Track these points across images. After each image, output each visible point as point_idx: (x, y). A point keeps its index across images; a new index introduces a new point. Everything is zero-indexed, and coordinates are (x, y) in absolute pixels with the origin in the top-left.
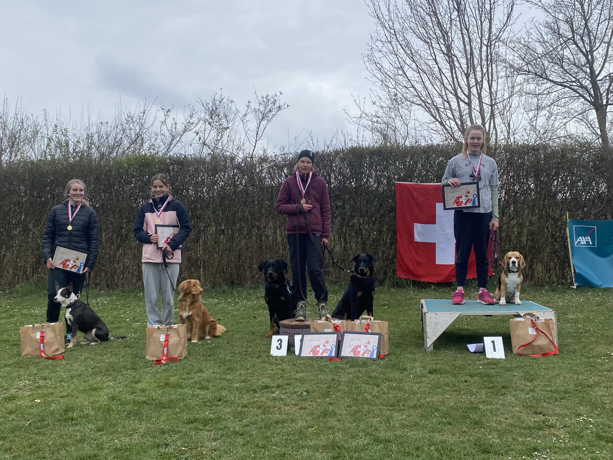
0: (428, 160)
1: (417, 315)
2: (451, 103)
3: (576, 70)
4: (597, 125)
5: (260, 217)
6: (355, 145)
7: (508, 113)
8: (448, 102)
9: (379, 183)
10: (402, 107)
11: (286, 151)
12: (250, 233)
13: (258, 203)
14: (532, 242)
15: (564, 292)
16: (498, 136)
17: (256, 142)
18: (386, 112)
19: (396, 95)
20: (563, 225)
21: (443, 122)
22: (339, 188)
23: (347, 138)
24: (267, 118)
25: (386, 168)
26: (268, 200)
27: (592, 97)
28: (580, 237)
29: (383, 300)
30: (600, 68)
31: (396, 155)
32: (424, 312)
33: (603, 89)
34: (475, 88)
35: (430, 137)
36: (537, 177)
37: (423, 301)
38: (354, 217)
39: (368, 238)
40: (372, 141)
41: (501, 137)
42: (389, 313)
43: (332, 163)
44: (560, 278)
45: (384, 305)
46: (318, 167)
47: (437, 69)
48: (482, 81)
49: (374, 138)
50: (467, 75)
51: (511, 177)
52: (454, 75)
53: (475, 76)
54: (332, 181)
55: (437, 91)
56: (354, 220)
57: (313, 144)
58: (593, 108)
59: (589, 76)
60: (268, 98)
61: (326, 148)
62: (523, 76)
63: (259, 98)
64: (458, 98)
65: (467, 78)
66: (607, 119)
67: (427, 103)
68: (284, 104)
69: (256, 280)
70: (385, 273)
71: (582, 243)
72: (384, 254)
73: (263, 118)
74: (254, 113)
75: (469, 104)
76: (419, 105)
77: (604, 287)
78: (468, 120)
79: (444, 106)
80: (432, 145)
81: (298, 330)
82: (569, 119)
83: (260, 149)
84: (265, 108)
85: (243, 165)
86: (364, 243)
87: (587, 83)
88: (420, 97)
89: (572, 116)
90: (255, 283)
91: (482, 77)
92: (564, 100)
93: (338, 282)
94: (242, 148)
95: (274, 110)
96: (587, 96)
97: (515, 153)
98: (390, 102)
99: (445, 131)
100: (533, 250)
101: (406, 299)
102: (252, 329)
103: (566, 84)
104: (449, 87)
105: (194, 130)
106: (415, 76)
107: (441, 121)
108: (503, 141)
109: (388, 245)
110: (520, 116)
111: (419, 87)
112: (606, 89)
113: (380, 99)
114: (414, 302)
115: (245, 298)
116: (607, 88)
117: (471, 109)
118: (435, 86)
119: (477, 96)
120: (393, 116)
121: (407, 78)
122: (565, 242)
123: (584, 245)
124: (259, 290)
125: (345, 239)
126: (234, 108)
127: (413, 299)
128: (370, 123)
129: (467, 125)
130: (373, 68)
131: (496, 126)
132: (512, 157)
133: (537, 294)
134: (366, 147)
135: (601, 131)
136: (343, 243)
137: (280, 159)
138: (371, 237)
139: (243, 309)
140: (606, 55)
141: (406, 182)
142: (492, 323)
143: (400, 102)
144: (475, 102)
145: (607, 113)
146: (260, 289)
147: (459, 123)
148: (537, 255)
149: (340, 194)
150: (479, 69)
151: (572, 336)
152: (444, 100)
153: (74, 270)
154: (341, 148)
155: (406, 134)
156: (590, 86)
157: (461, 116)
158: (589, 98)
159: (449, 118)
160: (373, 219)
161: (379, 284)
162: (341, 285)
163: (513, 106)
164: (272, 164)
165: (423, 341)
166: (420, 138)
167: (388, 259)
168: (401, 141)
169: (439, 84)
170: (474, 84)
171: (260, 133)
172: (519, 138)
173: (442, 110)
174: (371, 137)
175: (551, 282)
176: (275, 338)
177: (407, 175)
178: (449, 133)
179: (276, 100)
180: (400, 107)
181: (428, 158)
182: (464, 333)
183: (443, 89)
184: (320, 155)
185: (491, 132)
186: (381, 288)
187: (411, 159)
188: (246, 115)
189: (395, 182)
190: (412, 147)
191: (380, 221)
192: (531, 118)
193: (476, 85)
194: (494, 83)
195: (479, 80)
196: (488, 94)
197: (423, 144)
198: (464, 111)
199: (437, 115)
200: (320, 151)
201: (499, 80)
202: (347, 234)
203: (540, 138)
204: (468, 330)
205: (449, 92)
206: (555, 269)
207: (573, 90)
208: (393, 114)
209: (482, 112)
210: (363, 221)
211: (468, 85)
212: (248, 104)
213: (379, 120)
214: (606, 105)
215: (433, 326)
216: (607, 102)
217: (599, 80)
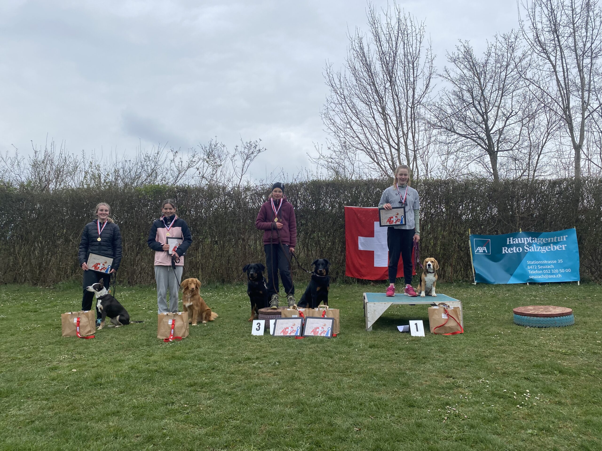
0: (368, 190)
1: (360, 304)
2: (385, 149)
3: (475, 126)
4: (491, 166)
5: (244, 231)
6: (315, 179)
7: (427, 157)
8: (383, 148)
9: (333, 207)
10: (350, 152)
11: (264, 182)
12: (236, 243)
13: (243, 222)
14: (444, 251)
15: (468, 287)
16: (419, 173)
17: (242, 176)
18: (338, 155)
19: (345, 142)
20: (466, 238)
22: (303, 211)
23: (309, 173)
24: (250, 158)
25: (338, 196)
26: (250, 219)
27: (487, 145)
28: (479, 247)
29: (335, 293)
30: (492, 125)
31: (345, 186)
32: (365, 302)
33: (495, 139)
34: (403, 138)
35: (370, 173)
36: (447, 204)
37: (365, 294)
38: (314, 232)
39: (324, 247)
40: (327, 176)
41: (421, 174)
42: (340, 303)
43: (298, 192)
44: (464, 277)
45: (336, 297)
46: (288, 195)
47: (375, 124)
48: (408, 133)
49: (329, 174)
50: (397, 129)
51: (429, 203)
52: (388, 129)
53: (402, 129)
54: (298, 205)
55: (375, 140)
56: (314, 234)
57: (284, 178)
58: (488, 153)
59: (484, 130)
60: (251, 144)
61: (294, 181)
62: (438, 130)
63: (244, 144)
64: (390, 145)
65: (397, 131)
66: (497, 161)
67: (368, 148)
68: (263, 148)
69: (241, 278)
70: (337, 273)
71: (480, 251)
72: (336, 259)
73: (247, 158)
74: (240, 154)
75: (398, 150)
76: (362, 150)
77: (496, 283)
78: (398, 161)
79: (380, 152)
80: (372, 180)
81: (273, 316)
82: (470, 161)
83: (245, 181)
84: (249, 150)
85: (232, 193)
86: (322, 251)
87: (483, 135)
88: (363, 145)
89: (472, 159)
90: (240, 281)
91: (408, 130)
92: (466, 147)
94: (232, 180)
95: (255, 152)
96: (483, 145)
97: (431, 186)
98: (341, 147)
99: (381, 169)
100: (445, 257)
101: (353, 292)
102: (238, 315)
103: (468, 136)
104: (384, 137)
105: (195, 167)
106: (359, 129)
107: (378, 162)
108: (423, 177)
109: (339, 253)
110: (435, 159)
111: (362, 137)
112: (497, 140)
113: (334, 145)
114: (358, 294)
115: (233, 292)
117: (400, 154)
118: (374, 136)
119: (404, 144)
120: (343, 158)
121: (353, 130)
122: (467, 251)
123: (482, 253)
125: (307, 248)
126: (225, 151)
127: (358, 292)
128: (326, 163)
130: (329, 123)
131: (418, 166)
132: (429, 189)
133: (448, 288)
134: (323, 181)
135: (493, 170)
136: (306, 251)
137: (259, 189)
138: (327, 247)
139: (231, 300)
140: (497, 116)
141: (353, 206)
143: (348, 148)
145: (498, 158)
146: (244, 285)
147: (391, 164)
148: (448, 260)
149: (304, 215)
150: (405, 124)
151: (473, 320)
152: (380, 147)
153: (103, 271)
154: (305, 180)
155: (353, 171)
156: (486, 138)
157: (392, 158)
158: (484, 146)
159: (384, 160)
160: (328, 233)
161: (333, 281)
162: (305, 282)
163: (430, 151)
164: (254, 192)
165: (365, 324)
166: (363, 174)
167: (339, 263)
168: (348, 176)
169: (376, 135)
170: (402, 135)
171: (245, 169)
172: (434, 175)
173: (379, 154)
174: (327, 173)
175: (458, 280)
176: (255, 322)
177: (353, 201)
178: (384, 171)
179: (257, 145)
180: (348, 151)
181: (368, 189)
182: (395, 317)
183: (379, 139)
184: (289, 186)
185: (414, 170)
186: (334, 284)
187: (357, 189)
188: (234, 156)
189: (345, 206)
190: (357, 181)
191: (333, 234)
192: (443, 160)
193: (403, 136)
194: (416, 135)
195: (406, 132)
196: (412, 143)
197: (365, 179)
198: (395, 155)
199: (375, 157)
200: (289, 183)
201: (420, 132)
202: (309, 245)
203: (450, 175)
204: (398, 315)
205: (383, 141)
206: (461, 270)
207: (472, 140)
208: (343, 156)
209: (407, 156)
210: (321, 234)
211: (398, 136)
212: (236, 148)
213: (333, 161)
214: (497, 152)
215: (372, 313)
216: (498, 149)
217: (492, 134)
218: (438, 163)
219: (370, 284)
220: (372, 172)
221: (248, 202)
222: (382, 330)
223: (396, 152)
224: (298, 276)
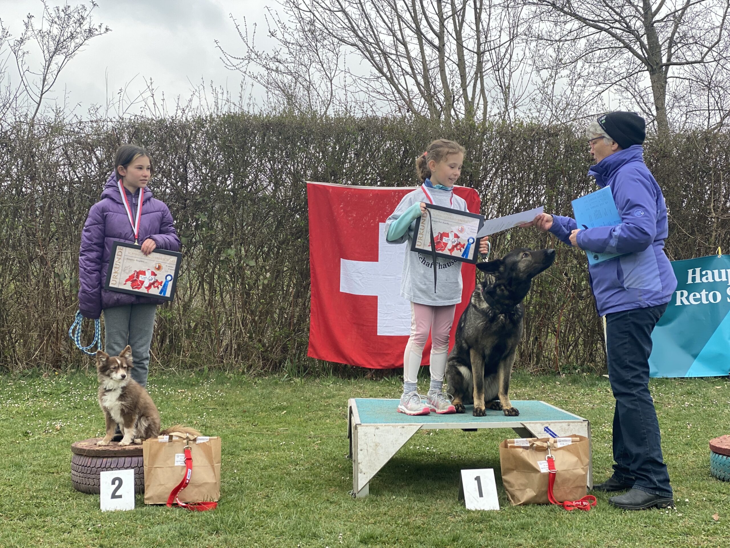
0: (367, 144)
1: (340, 427)
2: (410, 47)
4: (652, 100)
5: (45, 239)
6: (235, 110)
7: (506, 70)
8: (404, 44)
9: (279, 183)
10: (323, 46)
11: (101, 113)
12: (24, 269)
13: (42, 214)
14: (541, 296)
16: (489, 109)
17: (42, 95)
18: (294, 53)
19: (312, 23)
21: (394, 78)
22: (202, 191)
23: (220, 96)
24: (66, 50)
25: (291, 156)
26: (62, 206)
27: (645, 49)
29: (278, 398)
31: (311, 132)
32: (353, 423)
33: (662, 38)
34: (451, 21)
35: (371, 103)
36: (551, 184)
37: (352, 402)
38: (229, 245)
39: (254, 284)
40: (266, 107)
41: (494, 110)
43: (189, 142)
44: (585, 359)
45: (281, 408)
46: (164, 148)
48: (464, 8)
49: (271, 100)
54: (190, 176)
55: (385, 22)
56: (229, 251)
57: (155, 104)
58: (646, 68)
59: (640, 13)
60: (68, 12)
61: (180, 113)
62: (533, 8)
63: (51, 11)
64: (420, 35)
65: (439, 2)
66: (667, 87)
67: (368, 42)
68: (100, 26)
69: (35, 359)
70: (285, 349)
72: (283, 313)
73: (57, 50)
74: (39, 38)
75: (441, 49)
76: (352, 45)
78: (439, 76)
79: (397, 51)
80: (376, 118)
81: (109, 460)
82: (605, 86)
83: (50, 110)
84: (62, 29)
85: (13, 137)
86: (248, 294)
87: (637, 24)
88: (354, 31)
89: (609, 82)
90: (32, 366)
92: (598, 52)
93: (197, 365)
94: (14, 105)
95: (79, 36)
96: (636, 47)
97: (517, 138)
98: (301, 34)
99: (397, 95)
101: (322, 397)
102: (18, 458)
103: (602, 25)
104: (407, 16)
107: (392, 77)
108: (497, 117)
109: (291, 298)
110: (526, 77)
111: (353, 12)
112: (668, 38)
113: (284, 27)
114: (335, 402)
115: (10, 396)
116: (669, 35)
117: (443, 59)
119: (454, 35)
120: (307, 62)
124: (40, 379)
125: (211, 284)
127: (334, 397)
128: (265, 72)
129: (435, 87)
131: (486, 93)
132: (511, 146)
133: (548, 387)
134: (255, 116)
135: (657, 109)
136: (207, 292)
137: (88, 130)
138: (260, 283)
141: (328, 182)
142: (472, 440)
143: (319, 38)
144: (451, 46)
145: (668, 80)
146: (43, 377)
147: (422, 82)
148: (549, 319)
149: (204, 200)
152: (397, 39)
154: (208, 114)
155: (329, 96)
156: (642, 32)
157: (426, 70)
158: (640, 52)
159: (405, 72)
160: (266, 249)
161: (272, 370)
162: (201, 371)
164: (72, 137)
165: (351, 477)
166: (353, 104)
167: (290, 323)
168: (318, 107)
169: (388, 9)
170: (450, 13)
171: (50, 79)
173: (394, 57)
174: (266, 99)
175: (571, 368)
177: (330, 170)
178: (404, 99)
179: (85, 16)
180: (319, 44)
181: (366, 142)
182: (425, 459)
183: (396, 19)
184: (167, 126)
185: (476, 101)
186: (276, 376)
187: (338, 141)
188: (22, 41)
189: (308, 182)
190: (339, 120)
191: (278, 252)
192: (544, 79)
193: (453, 15)
194: (484, 16)
195: (459, 7)
196: (474, 34)
197: (359, 116)
198: (431, 61)
199: (385, 65)
200: (167, 117)
201: (492, 10)
202: (216, 277)
203: (558, 116)
204: (432, 454)
205: (405, 26)
206: (576, 345)
207: (613, 35)
208: (306, 57)
209: (461, 64)
210: (246, 252)
211: (440, 14)
212: (26, 20)
213: (281, 67)
214: (667, 66)
215: (370, 450)
216: (669, 60)
217: (658, 21)
218: (531, 88)
219: (364, 375)
220: (378, 102)
221: (57, 164)
222: (393, 492)
223: (436, 54)
224: (185, 356)
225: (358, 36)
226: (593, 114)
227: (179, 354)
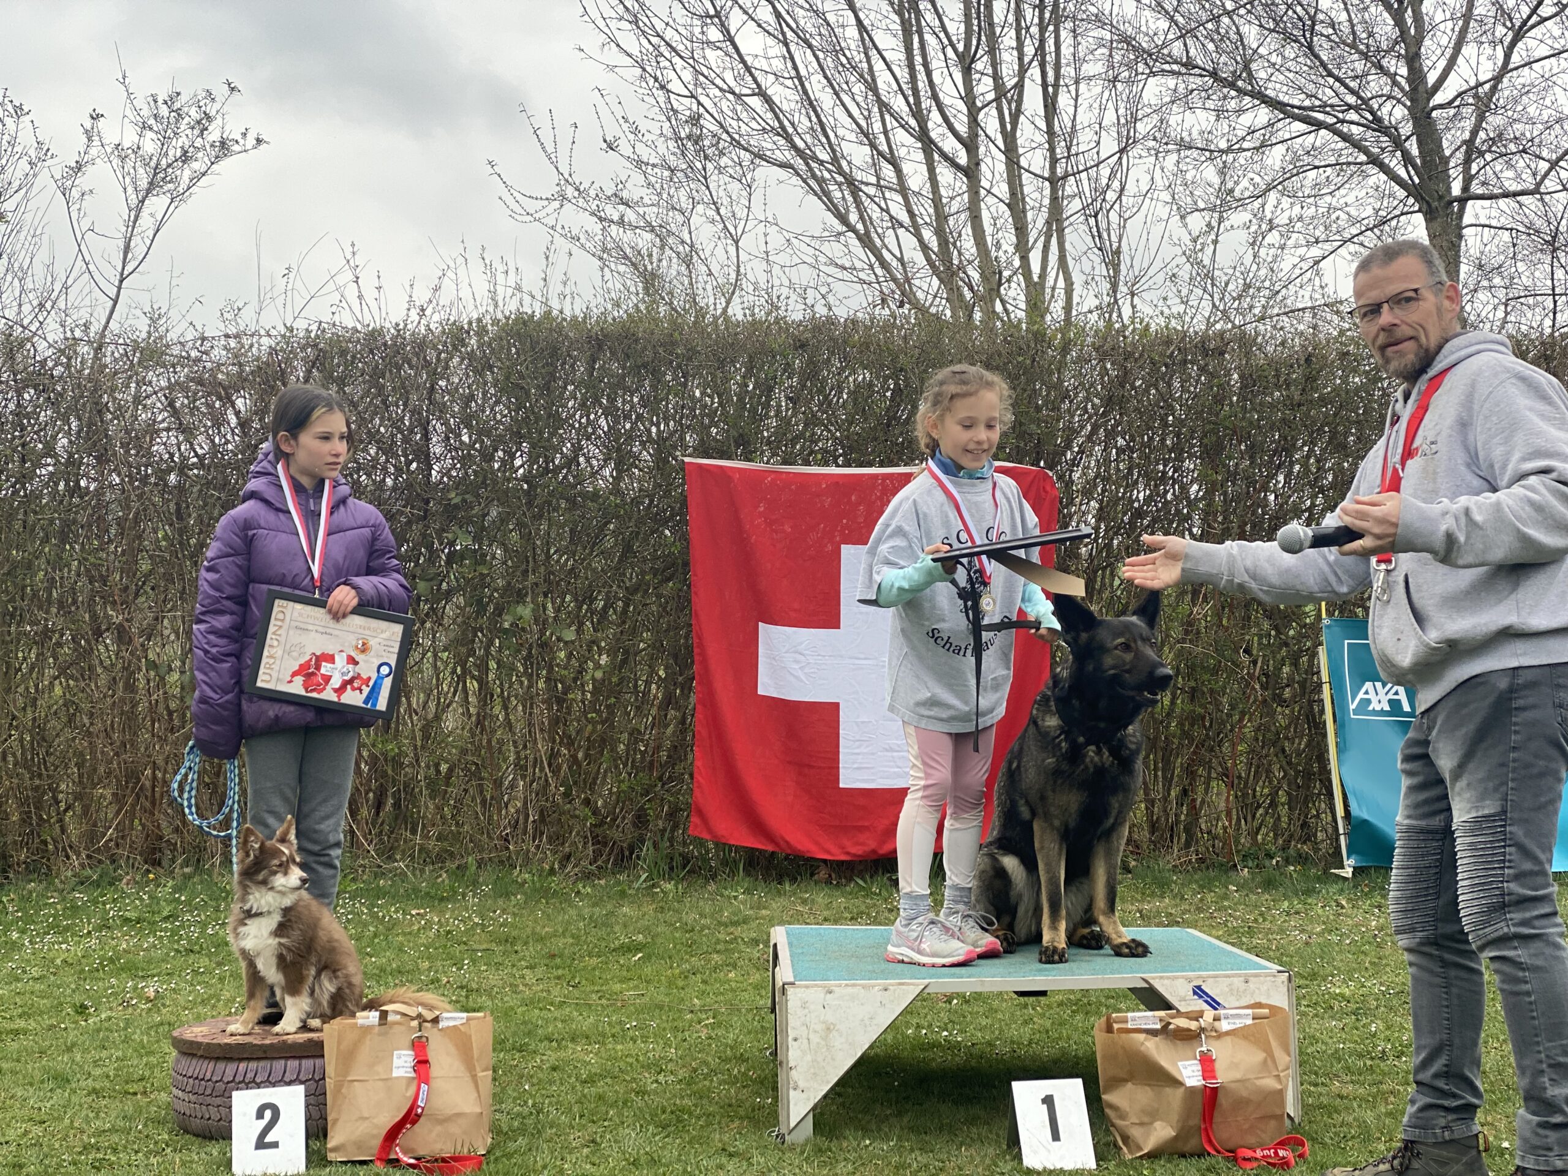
1: (757, 987)
2: (906, 168)
3: (1360, 66)
5: (126, 589)
6: (533, 308)
7: (1113, 216)
8: (894, 162)
9: (623, 461)
10: (720, 169)
11: (247, 319)
14: (1192, 699)
15: (1309, 892)
16: (1076, 299)
17: (121, 282)
18: (658, 186)
19: (695, 120)
20: (1307, 637)
21: (874, 235)
22: (458, 483)
23: (501, 278)
24: (171, 186)
27: (1414, 166)
28: (1368, 685)
29: (625, 926)
30: (1442, 64)
31: (692, 353)
32: (780, 981)
33: (1451, 141)
34: (994, 112)
35: (824, 290)
37: (779, 935)
38: (520, 597)
39: (575, 680)
40: (600, 300)
41: (1086, 301)
42: (648, 982)
43: (434, 376)
44: (1291, 836)
45: (630, 949)
47: (852, 32)
48: (1020, 86)
49: (610, 284)
50: (966, 63)
51: (1120, 451)
52: (918, 59)
53: (995, 64)
54: (437, 449)
55: (850, 115)
56: (520, 609)
57: (360, 297)
58: (1416, 208)
59: (1402, 89)
60: (177, 105)
61: (414, 315)
62: (1171, 82)
63: (139, 103)
64: (928, 144)
65: (967, 71)
66: (1463, 248)
67: (815, 158)
68: (244, 135)
69: (107, 847)
70: (641, 820)
71: (1375, 706)
72: (636, 742)
73: (152, 185)
74: (116, 161)
75: (971, 172)
76: (783, 165)
78: (968, 231)
79: (879, 178)
80: (831, 321)
82: (1328, 247)
83: (138, 313)
84: (165, 141)
85: (58, 371)
86: (560, 701)
87: (1396, 113)
88: (788, 138)
89: (1337, 237)
90: (100, 862)
91: (1023, 71)
93: (452, 855)
94: (61, 304)
95: (200, 155)
96: (1395, 162)
97: (1136, 360)
98: (672, 144)
99: (879, 271)
100: (1197, 733)
101: (720, 924)
103: (1320, 116)
104: (899, 104)
106: (771, 53)
107: (867, 233)
108: (1093, 317)
109: (654, 711)
110: (1157, 230)
111: (785, 96)
112: (1464, 142)
113: (636, 131)
114: (746, 933)
115: (51, 927)
116: (1467, 135)
117: (977, 193)
118: (846, 99)
119: (1000, 142)
120: (685, 203)
121: (743, 61)
122: (1311, 702)
123: (1382, 713)
124: (116, 890)
125: (482, 681)
126: (26, 138)
127: (745, 921)
128: (595, 226)
129: (960, 254)
130: (608, 13)
131: (1071, 263)
132: (1125, 377)
133: (1210, 897)
134: (574, 318)
136: (473, 699)
137: (218, 354)
138: (587, 677)
140: (1467, 16)
141: (729, 458)
142: (1043, 1015)
143: (709, 152)
144: (993, 165)
145: (1465, 231)
146: (123, 884)
147: (934, 244)
148: (1212, 750)
149: (464, 501)
150: (1008, 39)
152: (880, 153)
154: (475, 316)
155: (733, 275)
156: (1406, 129)
157: (941, 216)
158: (1402, 173)
159: (896, 223)
160: (598, 604)
161: (615, 864)
162: (461, 868)
163: (1131, 188)
164: (183, 373)
165: (776, 1098)
166: (785, 291)
167: (651, 763)
168: (709, 299)
169: (858, 88)
170: (991, 96)
171: (138, 247)
172: (1151, 309)
173: (871, 191)
174: (598, 283)
175: (1262, 855)
177: (734, 433)
178: (894, 280)
179: (213, 113)
180: (710, 166)
181: (811, 373)
182: (939, 1058)
183: (876, 109)
184: (385, 344)
185: (1050, 282)
186: (622, 877)
187: (751, 370)
188: (79, 167)
189: (687, 459)
190: (755, 324)
191: (625, 611)
192: (1195, 233)
193: (997, 99)
194: (1064, 101)
195: (1010, 82)
196: (1041, 138)
197: (797, 316)
198: (952, 198)
199: (853, 208)
200: (387, 325)
201: (1083, 87)
202: (493, 665)
203: (1224, 312)
204: (954, 1047)
205: (896, 124)
206: (1273, 804)
207: (1345, 138)
208: (682, 193)
209: (1016, 204)
210: (557, 610)
211: (969, 98)
212: (88, 124)
213: (630, 216)
214: (1463, 201)
215: (815, 1038)
216: (1466, 188)
217: (1441, 106)
218: (1168, 251)
219: (812, 875)
220: (837, 286)
221: (152, 430)
223: (961, 184)
224: (426, 837)
225: (794, 147)
226: (1301, 306)
227: (414, 832)
